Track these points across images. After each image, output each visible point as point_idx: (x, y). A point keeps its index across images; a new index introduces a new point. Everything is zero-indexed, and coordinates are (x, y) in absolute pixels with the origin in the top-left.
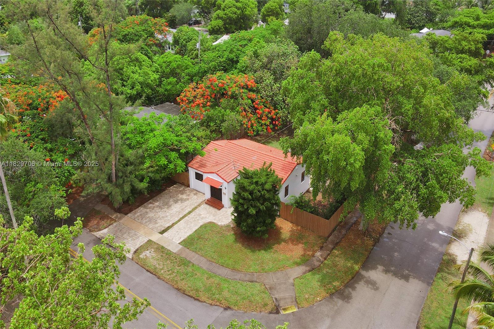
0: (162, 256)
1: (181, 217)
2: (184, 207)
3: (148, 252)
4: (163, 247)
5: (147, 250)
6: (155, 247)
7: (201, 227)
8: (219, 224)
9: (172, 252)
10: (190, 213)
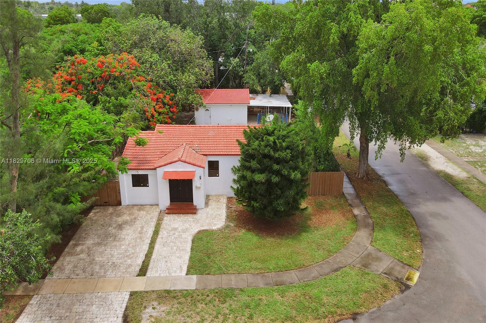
0: (180, 303)
1: (149, 242)
2: (140, 229)
3: (149, 310)
4: (168, 292)
5: (145, 307)
6: (154, 296)
7: (193, 241)
8: (214, 228)
9: (191, 290)
10: (156, 233)
